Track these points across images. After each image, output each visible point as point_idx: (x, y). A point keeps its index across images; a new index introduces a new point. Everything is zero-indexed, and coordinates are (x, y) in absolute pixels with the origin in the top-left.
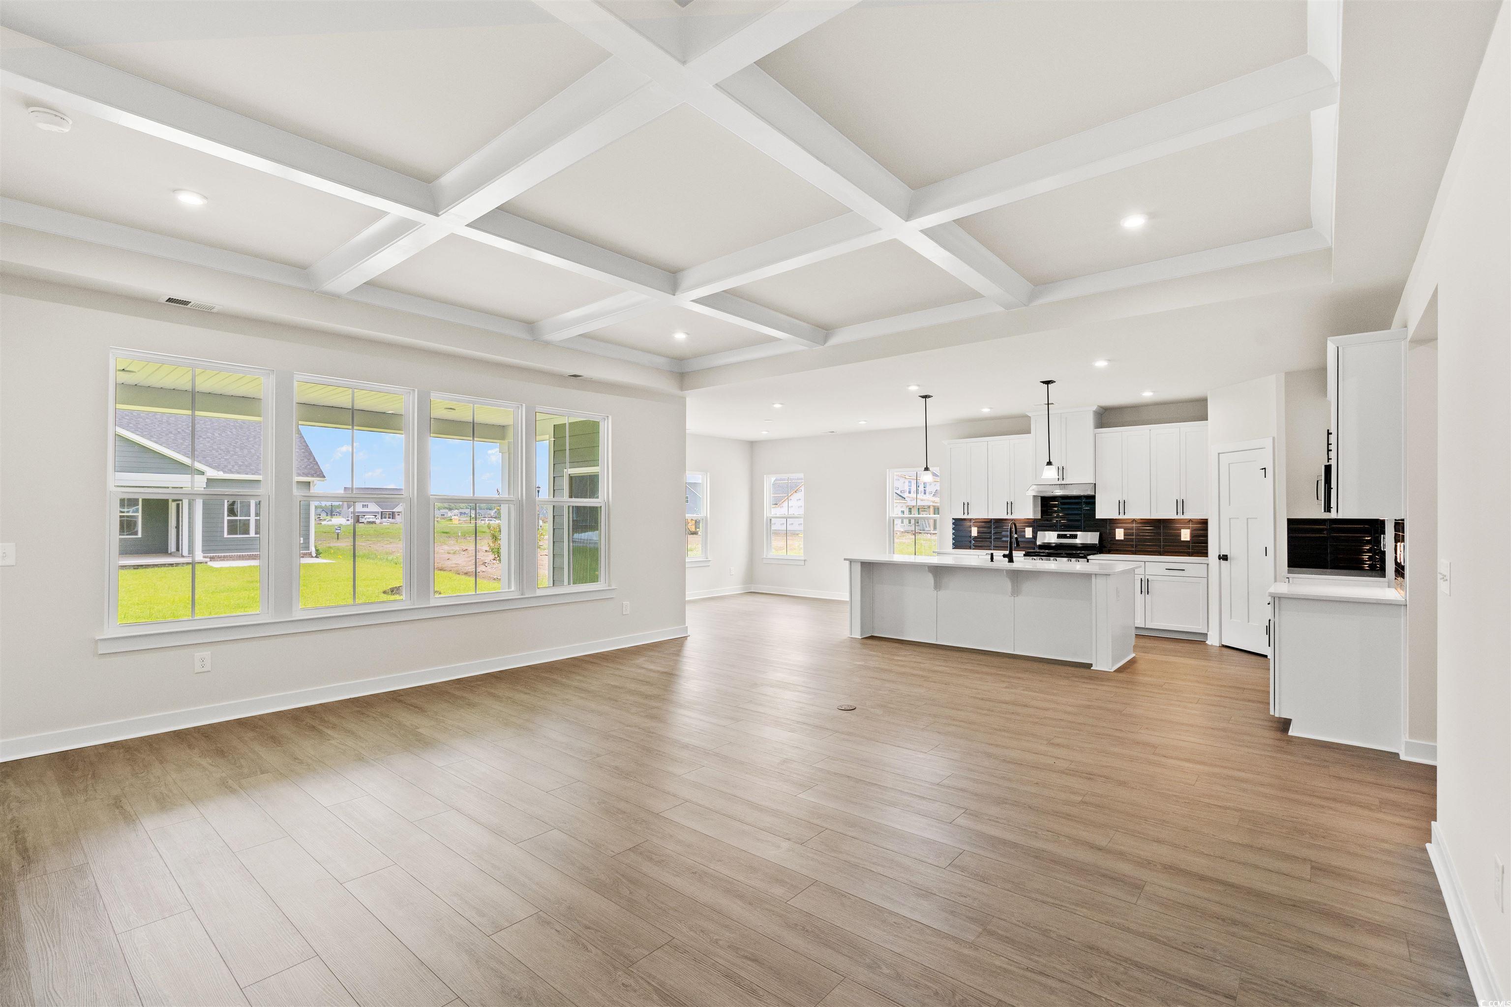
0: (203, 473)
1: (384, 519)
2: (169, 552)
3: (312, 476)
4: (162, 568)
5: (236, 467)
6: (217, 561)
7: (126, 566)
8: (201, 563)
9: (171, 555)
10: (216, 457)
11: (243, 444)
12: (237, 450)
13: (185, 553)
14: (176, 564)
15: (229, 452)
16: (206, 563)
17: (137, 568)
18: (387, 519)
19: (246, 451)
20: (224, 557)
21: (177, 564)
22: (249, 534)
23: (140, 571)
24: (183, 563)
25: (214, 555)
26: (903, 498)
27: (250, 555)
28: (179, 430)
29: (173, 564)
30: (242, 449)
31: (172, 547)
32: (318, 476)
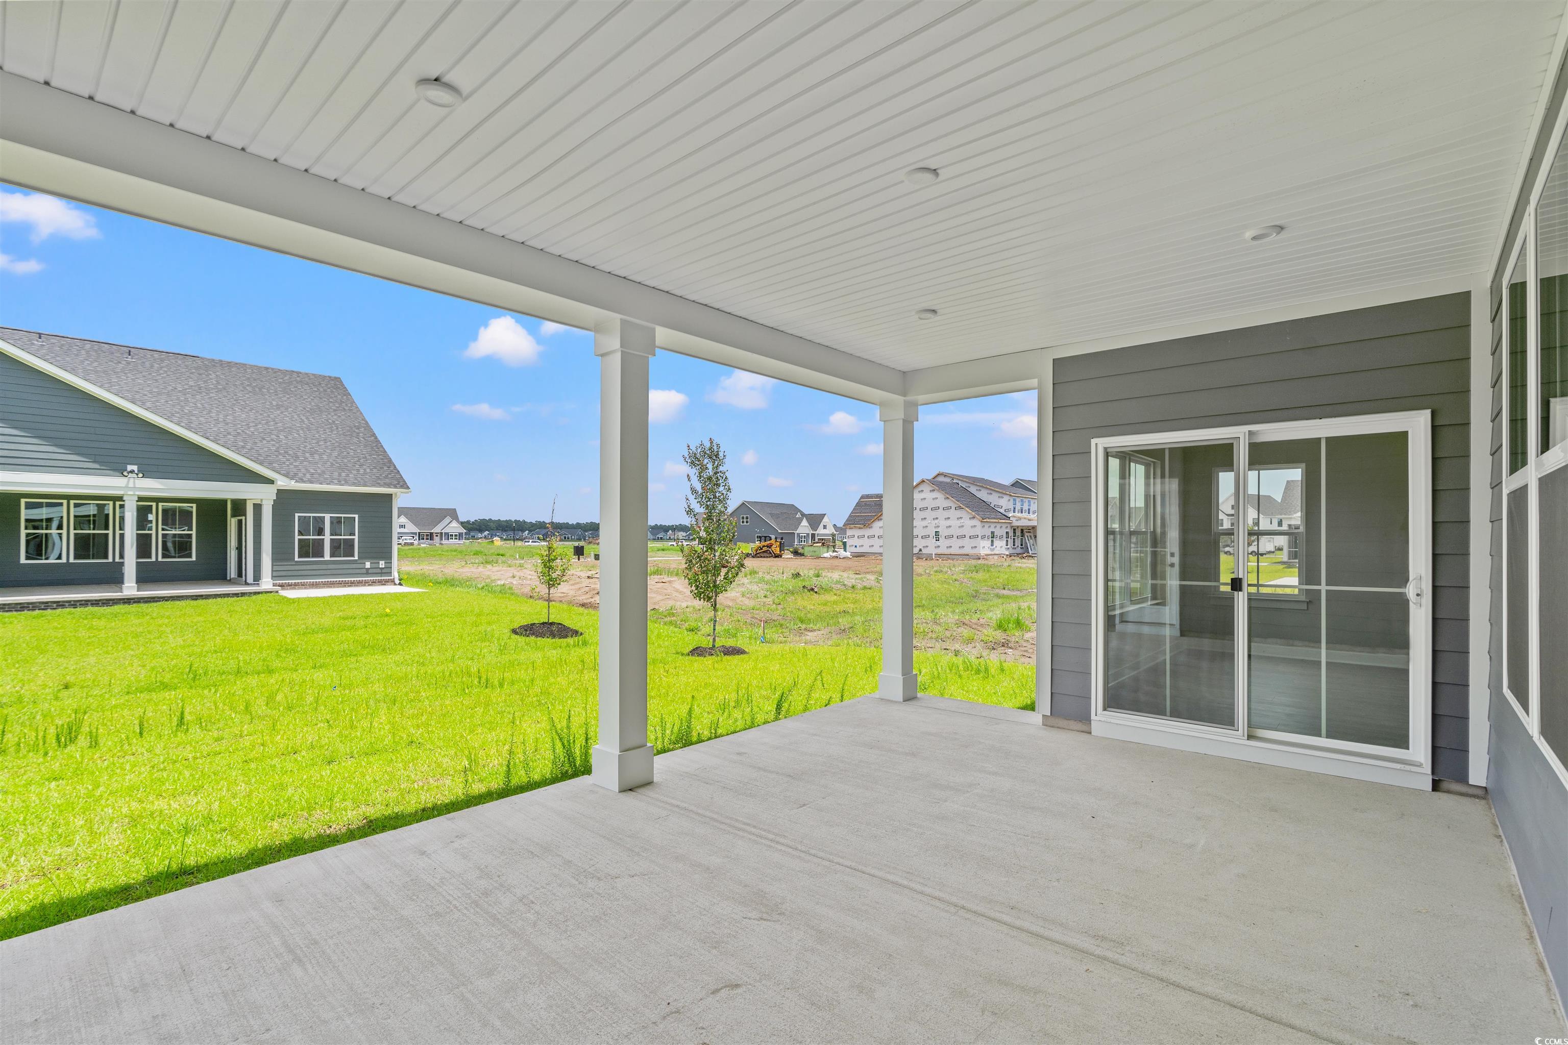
0: (271, 482)
1: (421, 541)
2: (228, 578)
3: (395, 487)
4: (226, 599)
5: (308, 476)
6: (287, 589)
7: (182, 596)
8: (271, 592)
9: (231, 582)
10: (284, 463)
11: (313, 448)
12: (307, 455)
13: (250, 579)
14: (241, 593)
15: (297, 457)
16: (277, 592)
17: (196, 599)
18: (425, 540)
19: (317, 457)
20: (295, 585)
21: (243, 594)
22: (323, 556)
23: (200, 602)
24: (251, 593)
25: (284, 582)
26: (1007, 517)
27: (325, 582)
28: (239, 431)
29: (238, 594)
30: (312, 454)
31: (232, 572)
32: (402, 487)
